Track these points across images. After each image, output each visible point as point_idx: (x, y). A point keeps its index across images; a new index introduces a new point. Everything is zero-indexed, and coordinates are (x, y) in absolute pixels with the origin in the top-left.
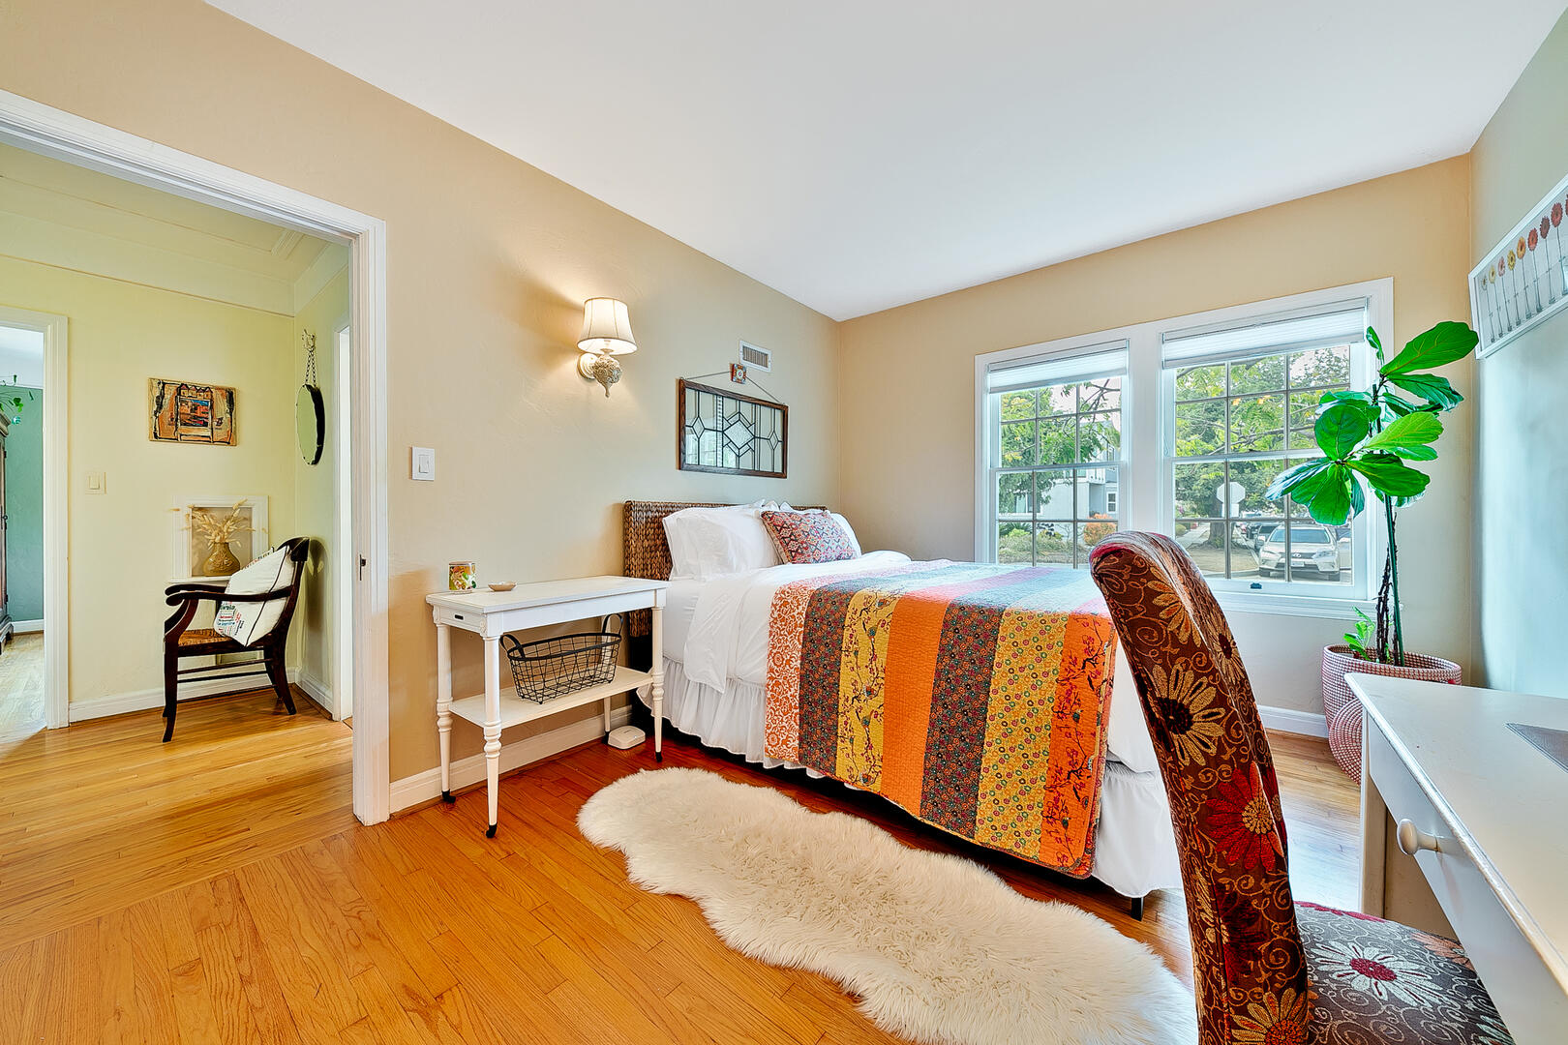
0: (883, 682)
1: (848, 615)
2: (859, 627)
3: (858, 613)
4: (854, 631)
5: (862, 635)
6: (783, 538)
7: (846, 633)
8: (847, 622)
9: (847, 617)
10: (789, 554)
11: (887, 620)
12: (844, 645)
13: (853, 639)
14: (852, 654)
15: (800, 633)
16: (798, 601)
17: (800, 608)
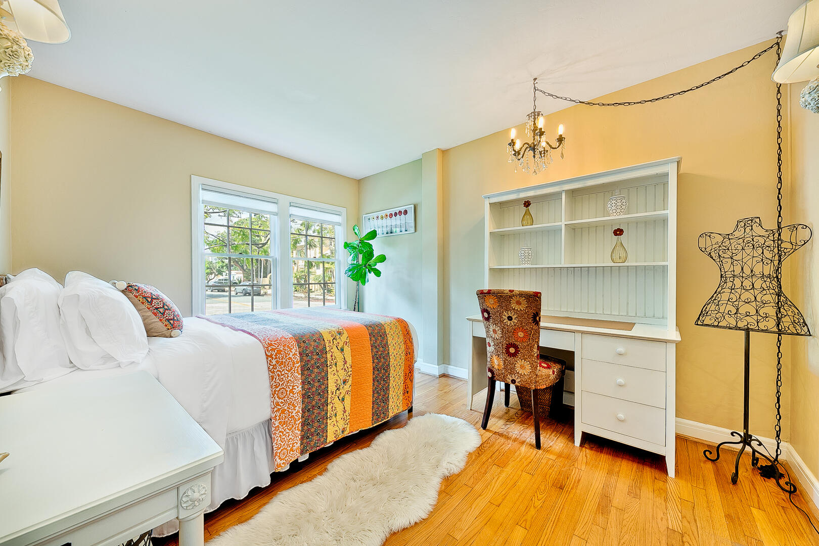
0: (351, 373)
1: (327, 345)
2: (335, 349)
3: (332, 342)
4: (333, 353)
5: (337, 353)
6: (157, 308)
7: (329, 356)
8: (328, 349)
9: (327, 346)
10: (167, 323)
11: (348, 341)
12: (328, 363)
13: (333, 357)
14: (334, 366)
15: (298, 367)
16: (289, 348)
17: (293, 351)
